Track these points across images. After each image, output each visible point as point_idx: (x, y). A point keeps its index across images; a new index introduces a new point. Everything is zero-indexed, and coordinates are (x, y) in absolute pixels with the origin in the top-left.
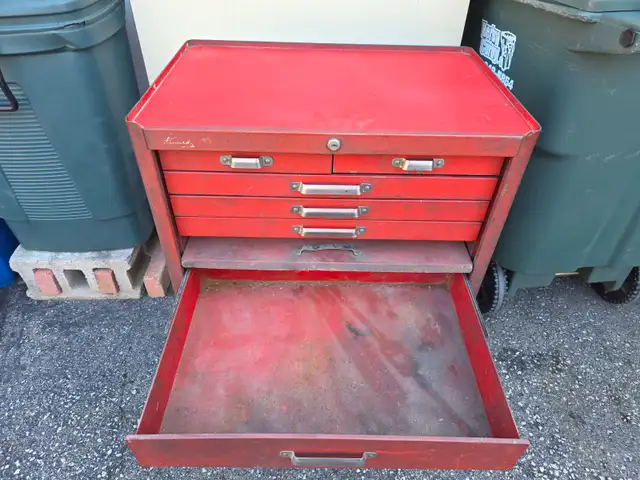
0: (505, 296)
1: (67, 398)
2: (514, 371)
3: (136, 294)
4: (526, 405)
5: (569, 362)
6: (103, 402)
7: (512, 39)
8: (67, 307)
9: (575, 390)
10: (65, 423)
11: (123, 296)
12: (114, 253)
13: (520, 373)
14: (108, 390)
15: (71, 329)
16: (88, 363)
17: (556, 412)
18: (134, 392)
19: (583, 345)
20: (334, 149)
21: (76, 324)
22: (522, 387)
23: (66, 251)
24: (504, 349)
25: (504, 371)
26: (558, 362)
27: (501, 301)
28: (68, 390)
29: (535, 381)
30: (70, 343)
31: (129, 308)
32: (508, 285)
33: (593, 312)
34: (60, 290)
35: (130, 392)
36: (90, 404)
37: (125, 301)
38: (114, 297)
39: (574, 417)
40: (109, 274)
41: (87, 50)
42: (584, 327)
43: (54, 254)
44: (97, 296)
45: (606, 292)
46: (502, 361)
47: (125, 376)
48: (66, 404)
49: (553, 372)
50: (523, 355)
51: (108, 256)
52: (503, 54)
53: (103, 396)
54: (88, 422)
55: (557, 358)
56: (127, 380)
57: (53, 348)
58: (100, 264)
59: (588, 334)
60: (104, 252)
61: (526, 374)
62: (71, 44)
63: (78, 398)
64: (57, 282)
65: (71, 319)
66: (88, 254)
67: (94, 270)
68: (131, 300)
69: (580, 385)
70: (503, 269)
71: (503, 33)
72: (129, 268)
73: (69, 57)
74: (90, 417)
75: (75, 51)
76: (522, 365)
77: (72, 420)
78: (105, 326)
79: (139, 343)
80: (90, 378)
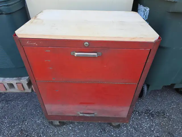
0: (147, 93)
1: (5, 126)
2: (150, 117)
3: (30, 91)
4: (154, 130)
5: (168, 114)
6: (16, 127)
7: (148, 9)
8: (9, 95)
9: (170, 124)
10: (3, 134)
11: (26, 91)
12: (23, 78)
13: (152, 118)
14: (18, 123)
15: (9, 102)
16: (13, 113)
17: (164, 132)
18: (26, 124)
19: (172, 109)
20: (86, 46)
21: (11, 100)
22: (153, 123)
23: (8, 77)
24: (146, 110)
25: (147, 118)
26: (164, 115)
27: (145, 94)
28: (5, 123)
29: (157, 121)
30: (8, 107)
31: (28, 95)
32: (148, 89)
33: (175, 98)
34: (6, 89)
35: (25, 124)
36: (12, 128)
37: (27, 93)
38: (23, 91)
39: (170, 134)
40: (21, 85)
41: (10, 14)
42: (172, 102)
43: (4, 78)
44: (18, 91)
45: (179, 91)
46: (146, 114)
47: (24, 118)
48: (4, 127)
49: (163, 118)
50: (153, 112)
51: (21, 79)
52: (145, 14)
53: (16, 125)
54: (10, 134)
55: (164, 113)
56: (24, 119)
57: (3, 108)
58: (18, 82)
59: (174, 105)
60: (20, 78)
61: (154, 119)
62: (4, 12)
63: (8, 126)
64: (5, 87)
65: (9, 99)
66: (15, 78)
67: (16, 83)
68: (29, 92)
69: (172, 123)
70: (146, 84)
71: (145, 8)
72: (27, 83)
73: (4, 16)
74: (11, 132)
75: (6, 14)
76: (152, 115)
77: (6, 133)
78: (20, 101)
79: (29, 107)
80: (13, 119)
